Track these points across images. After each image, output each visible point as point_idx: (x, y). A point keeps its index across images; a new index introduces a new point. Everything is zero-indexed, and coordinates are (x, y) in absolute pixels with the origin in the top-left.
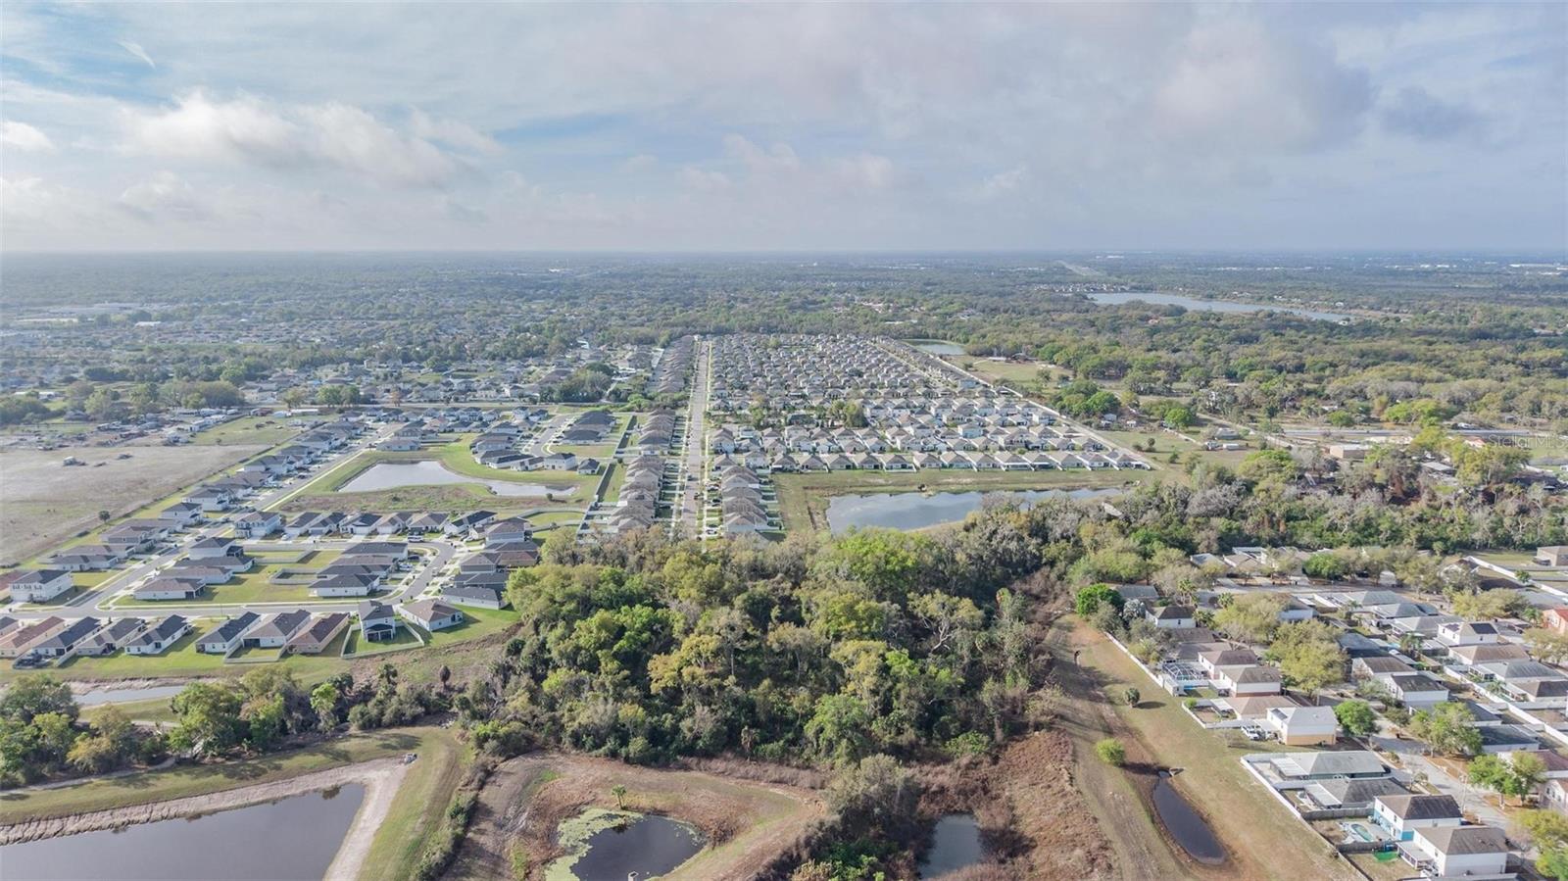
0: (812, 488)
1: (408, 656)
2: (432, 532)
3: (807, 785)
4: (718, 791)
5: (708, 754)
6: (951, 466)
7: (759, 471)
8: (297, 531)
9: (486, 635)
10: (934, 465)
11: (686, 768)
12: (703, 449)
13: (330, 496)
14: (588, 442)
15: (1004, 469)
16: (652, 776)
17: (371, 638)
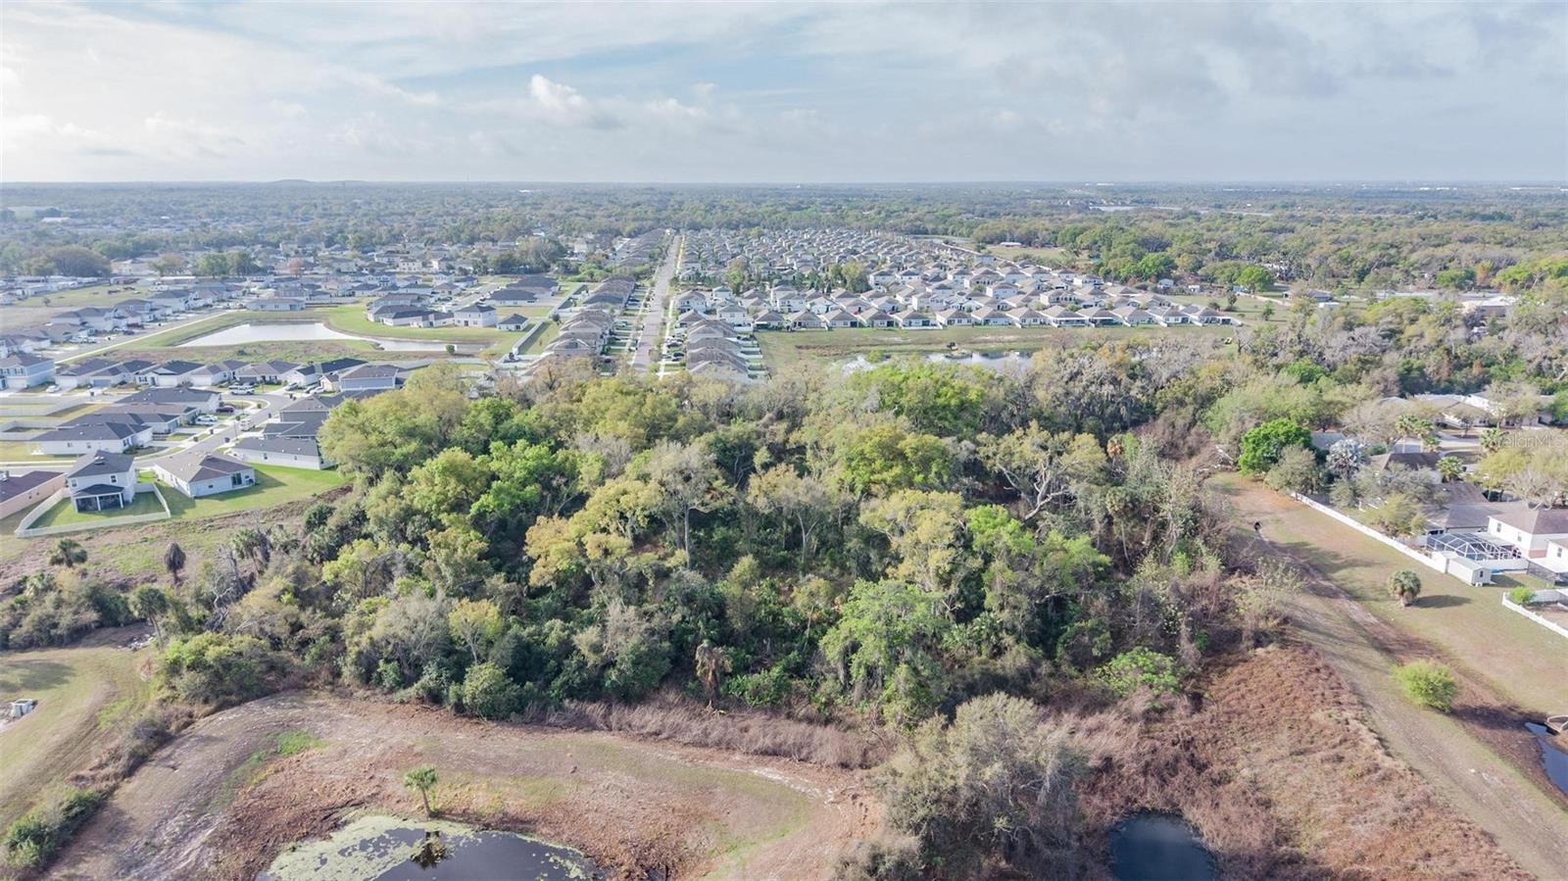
0: (808, 348)
1: (136, 532)
2: (270, 383)
4: (643, 775)
5: (629, 696)
6: (987, 322)
7: (737, 329)
8: (73, 382)
9: (285, 501)
10: (965, 321)
11: (584, 724)
12: (666, 308)
13: (154, 351)
14: (519, 302)
15: (1056, 325)
16: (508, 741)
17: (84, 508)
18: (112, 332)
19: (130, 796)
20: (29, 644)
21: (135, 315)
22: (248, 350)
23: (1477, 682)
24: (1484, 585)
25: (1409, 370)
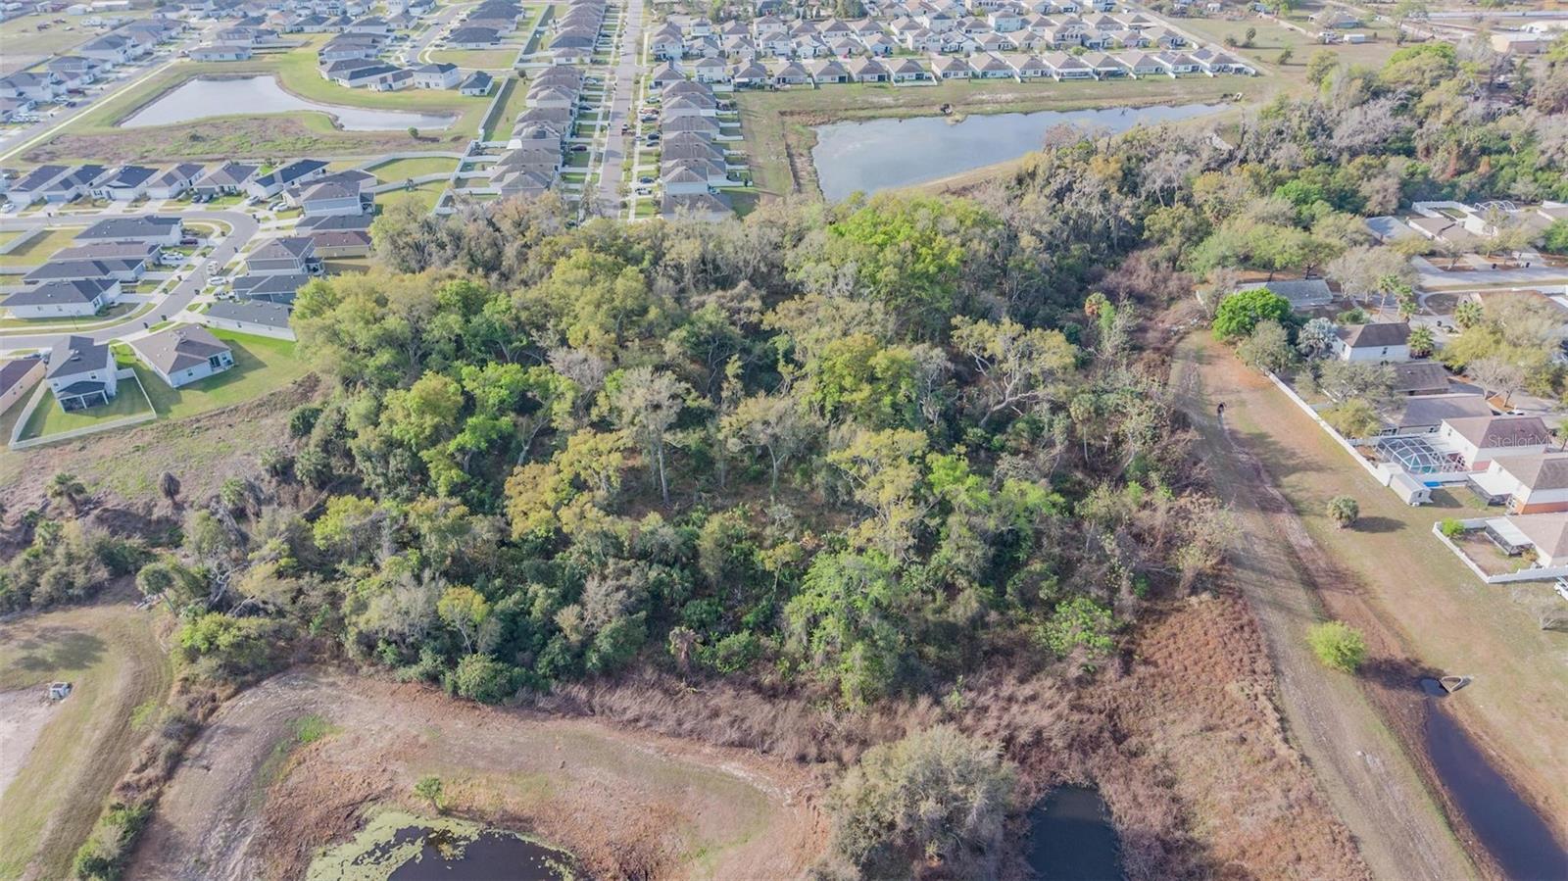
0: (792, 113)
1: (126, 439)
2: (229, 194)
3: (791, 754)
6: (984, 74)
7: (716, 88)
8: (25, 198)
9: (266, 393)
10: (961, 74)
12: (640, 54)
13: (102, 135)
14: (482, 45)
15: (1057, 78)
16: (503, 731)
17: (70, 406)
18: (53, 104)
19: (174, 804)
20: (50, 604)
21: (73, 76)
22: (201, 132)
23: (1389, 628)
24: (1422, 504)
25: (1412, 174)
